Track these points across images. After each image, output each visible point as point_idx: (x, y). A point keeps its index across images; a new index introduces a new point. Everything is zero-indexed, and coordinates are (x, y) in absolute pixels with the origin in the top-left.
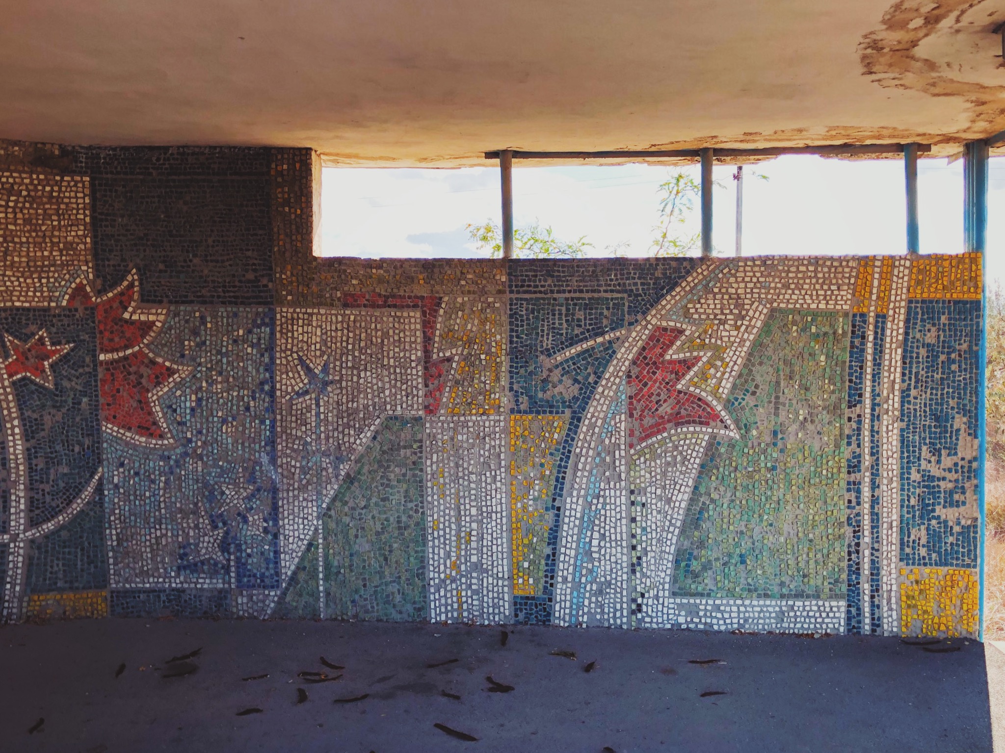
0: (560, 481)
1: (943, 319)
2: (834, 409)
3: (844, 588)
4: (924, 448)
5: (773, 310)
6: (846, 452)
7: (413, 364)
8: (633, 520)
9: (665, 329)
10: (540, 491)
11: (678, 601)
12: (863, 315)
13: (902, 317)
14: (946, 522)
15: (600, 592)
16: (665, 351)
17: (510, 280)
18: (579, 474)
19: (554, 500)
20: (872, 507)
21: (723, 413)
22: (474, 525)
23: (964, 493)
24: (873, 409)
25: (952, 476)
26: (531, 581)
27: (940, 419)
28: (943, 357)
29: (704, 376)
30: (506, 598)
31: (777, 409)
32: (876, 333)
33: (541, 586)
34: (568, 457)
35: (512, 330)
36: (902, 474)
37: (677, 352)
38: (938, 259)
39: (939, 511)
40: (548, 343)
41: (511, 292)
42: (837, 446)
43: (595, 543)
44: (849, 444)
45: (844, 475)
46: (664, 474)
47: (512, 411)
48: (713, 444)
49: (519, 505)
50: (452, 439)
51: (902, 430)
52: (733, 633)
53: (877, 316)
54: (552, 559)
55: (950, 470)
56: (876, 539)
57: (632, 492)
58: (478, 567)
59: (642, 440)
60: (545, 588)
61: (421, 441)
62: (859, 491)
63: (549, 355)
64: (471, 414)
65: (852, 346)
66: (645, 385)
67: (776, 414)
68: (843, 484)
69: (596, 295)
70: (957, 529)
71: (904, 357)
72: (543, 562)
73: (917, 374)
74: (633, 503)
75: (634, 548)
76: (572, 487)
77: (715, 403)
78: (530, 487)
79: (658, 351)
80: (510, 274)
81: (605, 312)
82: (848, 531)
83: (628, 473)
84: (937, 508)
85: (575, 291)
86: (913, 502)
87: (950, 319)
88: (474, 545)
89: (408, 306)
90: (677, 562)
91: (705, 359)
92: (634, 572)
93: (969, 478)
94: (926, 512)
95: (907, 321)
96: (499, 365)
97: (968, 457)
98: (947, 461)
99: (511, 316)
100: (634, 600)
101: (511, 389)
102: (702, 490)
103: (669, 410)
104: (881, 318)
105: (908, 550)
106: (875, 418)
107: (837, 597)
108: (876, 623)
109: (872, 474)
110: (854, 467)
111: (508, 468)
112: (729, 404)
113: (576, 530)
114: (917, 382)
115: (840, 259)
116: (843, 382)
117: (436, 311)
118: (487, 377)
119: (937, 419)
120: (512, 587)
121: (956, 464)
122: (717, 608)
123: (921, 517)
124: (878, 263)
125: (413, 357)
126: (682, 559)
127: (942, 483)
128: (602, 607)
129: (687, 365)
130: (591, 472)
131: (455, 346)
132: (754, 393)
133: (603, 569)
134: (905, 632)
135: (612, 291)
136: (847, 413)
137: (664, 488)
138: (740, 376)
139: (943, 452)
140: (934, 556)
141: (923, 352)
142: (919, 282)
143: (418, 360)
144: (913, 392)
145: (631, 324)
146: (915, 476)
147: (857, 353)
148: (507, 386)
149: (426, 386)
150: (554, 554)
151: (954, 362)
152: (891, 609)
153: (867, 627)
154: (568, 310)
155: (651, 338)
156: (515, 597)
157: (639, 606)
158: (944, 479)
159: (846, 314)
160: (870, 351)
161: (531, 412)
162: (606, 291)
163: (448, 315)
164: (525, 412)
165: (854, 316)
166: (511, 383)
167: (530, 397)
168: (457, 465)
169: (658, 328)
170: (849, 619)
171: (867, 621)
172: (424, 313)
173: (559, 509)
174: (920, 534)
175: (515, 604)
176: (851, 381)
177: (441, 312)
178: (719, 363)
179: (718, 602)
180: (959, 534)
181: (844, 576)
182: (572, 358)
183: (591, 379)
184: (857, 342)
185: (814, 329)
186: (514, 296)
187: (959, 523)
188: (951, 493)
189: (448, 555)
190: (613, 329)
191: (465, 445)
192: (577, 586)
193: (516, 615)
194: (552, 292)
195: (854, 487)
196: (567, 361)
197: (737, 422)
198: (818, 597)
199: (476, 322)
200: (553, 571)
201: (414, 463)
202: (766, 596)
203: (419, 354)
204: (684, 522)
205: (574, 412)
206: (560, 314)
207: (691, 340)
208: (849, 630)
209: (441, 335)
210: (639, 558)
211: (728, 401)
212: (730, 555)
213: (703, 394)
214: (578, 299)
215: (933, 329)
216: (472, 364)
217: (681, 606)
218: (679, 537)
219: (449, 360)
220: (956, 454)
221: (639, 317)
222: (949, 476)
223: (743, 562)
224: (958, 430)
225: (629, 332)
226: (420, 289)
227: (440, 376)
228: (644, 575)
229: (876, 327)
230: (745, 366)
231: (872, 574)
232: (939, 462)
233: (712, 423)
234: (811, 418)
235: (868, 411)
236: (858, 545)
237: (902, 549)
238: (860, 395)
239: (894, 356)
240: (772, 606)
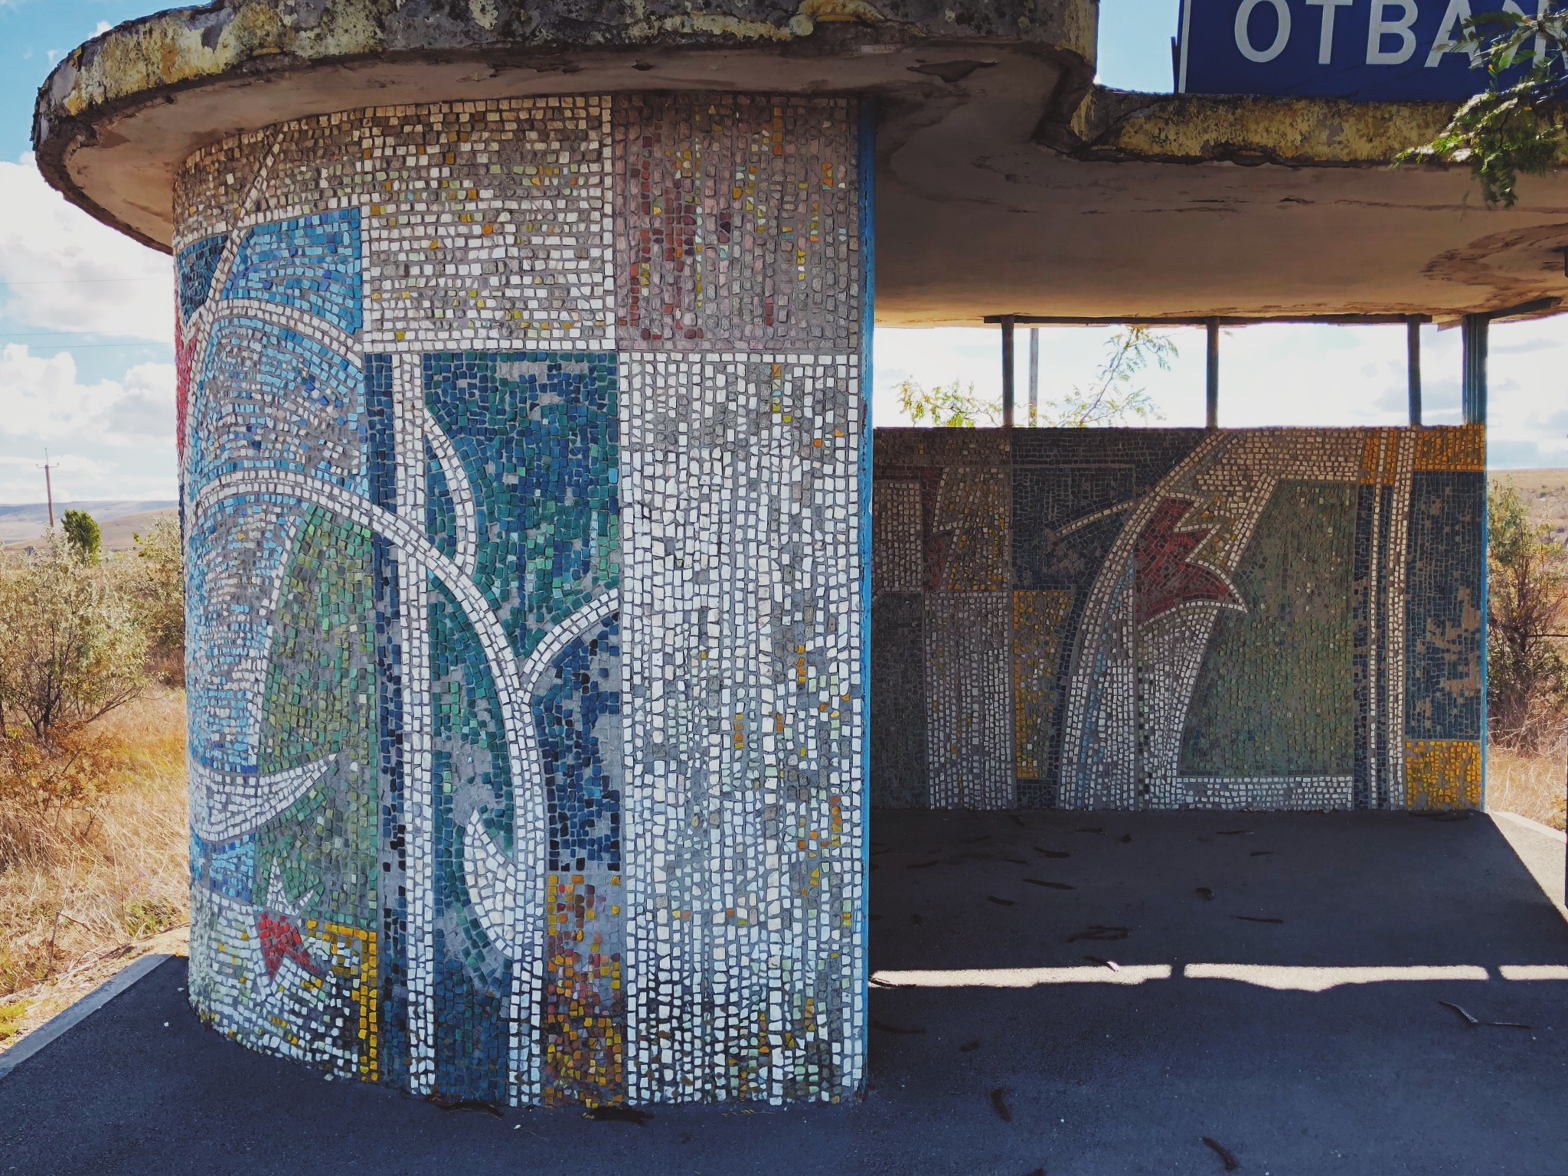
0: (1065, 660)
1: (1448, 490)
2: (1341, 582)
3: (1351, 763)
4: (1429, 620)
5: (1280, 481)
6: (1352, 625)
7: (912, 539)
8: (1141, 698)
9: (1173, 501)
10: (1045, 670)
11: (1186, 780)
12: (1370, 487)
13: (1408, 489)
14: (1450, 694)
15: (1107, 773)
16: (1174, 524)
17: (1014, 450)
18: (1086, 651)
19: (1059, 679)
20: (1378, 680)
21: (1231, 587)
22: (976, 707)
23: (1467, 665)
24: (1379, 582)
25: (1455, 648)
26: (1035, 763)
27: (1445, 591)
28: (1447, 529)
29: (1212, 549)
30: (1009, 781)
31: (1284, 582)
32: (1382, 505)
33: (1045, 768)
34: (1074, 635)
35: (1015, 502)
36: (1408, 647)
37: (1185, 525)
38: (1442, 430)
39: (1443, 683)
40: (1053, 515)
41: (1015, 462)
42: (1344, 619)
43: (1102, 722)
44: (1355, 617)
45: (1350, 648)
46: (1172, 651)
47: (1015, 587)
48: (1222, 617)
49: (1023, 685)
50: (952, 616)
51: (1407, 602)
52: (1242, 811)
53: (1384, 487)
54: (1057, 740)
55: (1454, 642)
56: (1382, 712)
57: (1139, 669)
58: (979, 750)
59: (1149, 616)
60: (1050, 770)
61: (919, 619)
62: (1365, 665)
63: (1054, 529)
64: (972, 591)
65: (1359, 518)
66: (1153, 559)
67: (1284, 588)
68: (1350, 657)
69: (1102, 466)
70: (1460, 701)
71: (1409, 529)
72: (1047, 743)
73: (1422, 545)
74: (1140, 681)
75: (1141, 727)
76: (1078, 665)
77: (1223, 576)
78: (1035, 665)
79: (1166, 523)
80: (1013, 444)
81: (1113, 483)
82: (1355, 705)
83: (1135, 650)
84: (1442, 680)
85: (1081, 462)
86: (1418, 674)
87: (1453, 491)
88: (975, 727)
89: (907, 478)
90: (1184, 740)
91: (1213, 532)
92: (1141, 751)
93: (1472, 649)
94: (1431, 683)
95: (1412, 493)
96: (1002, 539)
97: (1471, 629)
98: (1451, 633)
99: (1015, 488)
100: (1142, 781)
101: (1014, 564)
102: (1211, 666)
103: (1177, 584)
104: (1387, 490)
105: (1413, 723)
106: (1382, 590)
107: (1345, 773)
108: (1383, 797)
109: (1378, 647)
110: (1361, 639)
111: (1011, 646)
112: (1236, 578)
113: (1082, 710)
114: (1422, 554)
115: (1347, 431)
116: (1350, 554)
117: (937, 483)
118: (990, 552)
119: (1441, 590)
120: (1015, 770)
121: (1459, 636)
122: (1225, 787)
123: (1427, 690)
124: (1384, 435)
125: (912, 531)
126: (1189, 736)
127: (1446, 656)
128: (1108, 788)
129: (1197, 537)
130: (1097, 650)
131: (957, 520)
132: (1262, 566)
133: (1109, 749)
134: (1411, 806)
135: (1119, 462)
136: (1354, 585)
137: (1172, 664)
138: (1248, 548)
139: (1447, 624)
140: (1438, 728)
141: (1428, 523)
142: (1424, 454)
143: (917, 533)
144: (1418, 564)
145: (1139, 495)
146: (1420, 648)
147: (1365, 525)
148: (1010, 560)
149: (925, 560)
150: (1059, 735)
151: (1457, 533)
152: (1397, 783)
153: (1374, 802)
154: (1074, 481)
155: (1159, 510)
156: (1018, 780)
157: (1147, 787)
158: (1448, 651)
159: (1353, 486)
160: (1376, 523)
161: (1035, 588)
162: (1113, 462)
163: (949, 487)
164: (1029, 588)
165: (1361, 487)
166: (1014, 558)
167: (1034, 573)
168: (957, 644)
169: (1165, 500)
170: (1356, 794)
171: (1374, 795)
172: (923, 485)
173: (1064, 688)
174: (1425, 706)
175: (1018, 787)
176: (1357, 553)
177: (942, 483)
178: (1228, 536)
179: (1226, 780)
180: (1463, 705)
181: (1351, 751)
182: (1078, 531)
183: (1097, 554)
184: (1363, 514)
185: (1321, 501)
186: (1017, 467)
187: (1462, 695)
188: (1455, 665)
189: (948, 738)
190: (1120, 501)
191: (966, 623)
192: (1083, 767)
193: (1020, 800)
194: (1058, 462)
195: (1361, 660)
196: (1073, 534)
197: (1245, 596)
198: (1325, 773)
199: (978, 494)
200: (1057, 752)
201: (912, 642)
202: (1274, 773)
203: (918, 527)
204: (1192, 699)
205: (1079, 588)
206: (1066, 485)
207: (1199, 511)
208: (1356, 806)
209: (941, 508)
210: (1147, 738)
211: (1236, 574)
212: (1238, 732)
213: (1212, 568)
214: (1085, 469)
215: (1438, 501)
216: (974, 538)
217: (1188, 786)
218: (1187, 714)
219: (950, 533)
220: (1460, 625)
221: (1147, 488)
222: (1453, 648)
223: (1251, 738)
224: (1461, 602)
225: (1137, 504)
226: (921, 459)
227: (940, 550)
228: (1152, 755)
229: (1382, 499)
230: (1253, 538)
231: (1378, 748)
232: (1443, 634)
233: (1221, 597)
234: (1317, 592)
235: (1374, 583)
236: (1364, 718)
237: (1407, 722)
238: (1367, 568)
239: (1400, 528)
240: (1280, 783)
